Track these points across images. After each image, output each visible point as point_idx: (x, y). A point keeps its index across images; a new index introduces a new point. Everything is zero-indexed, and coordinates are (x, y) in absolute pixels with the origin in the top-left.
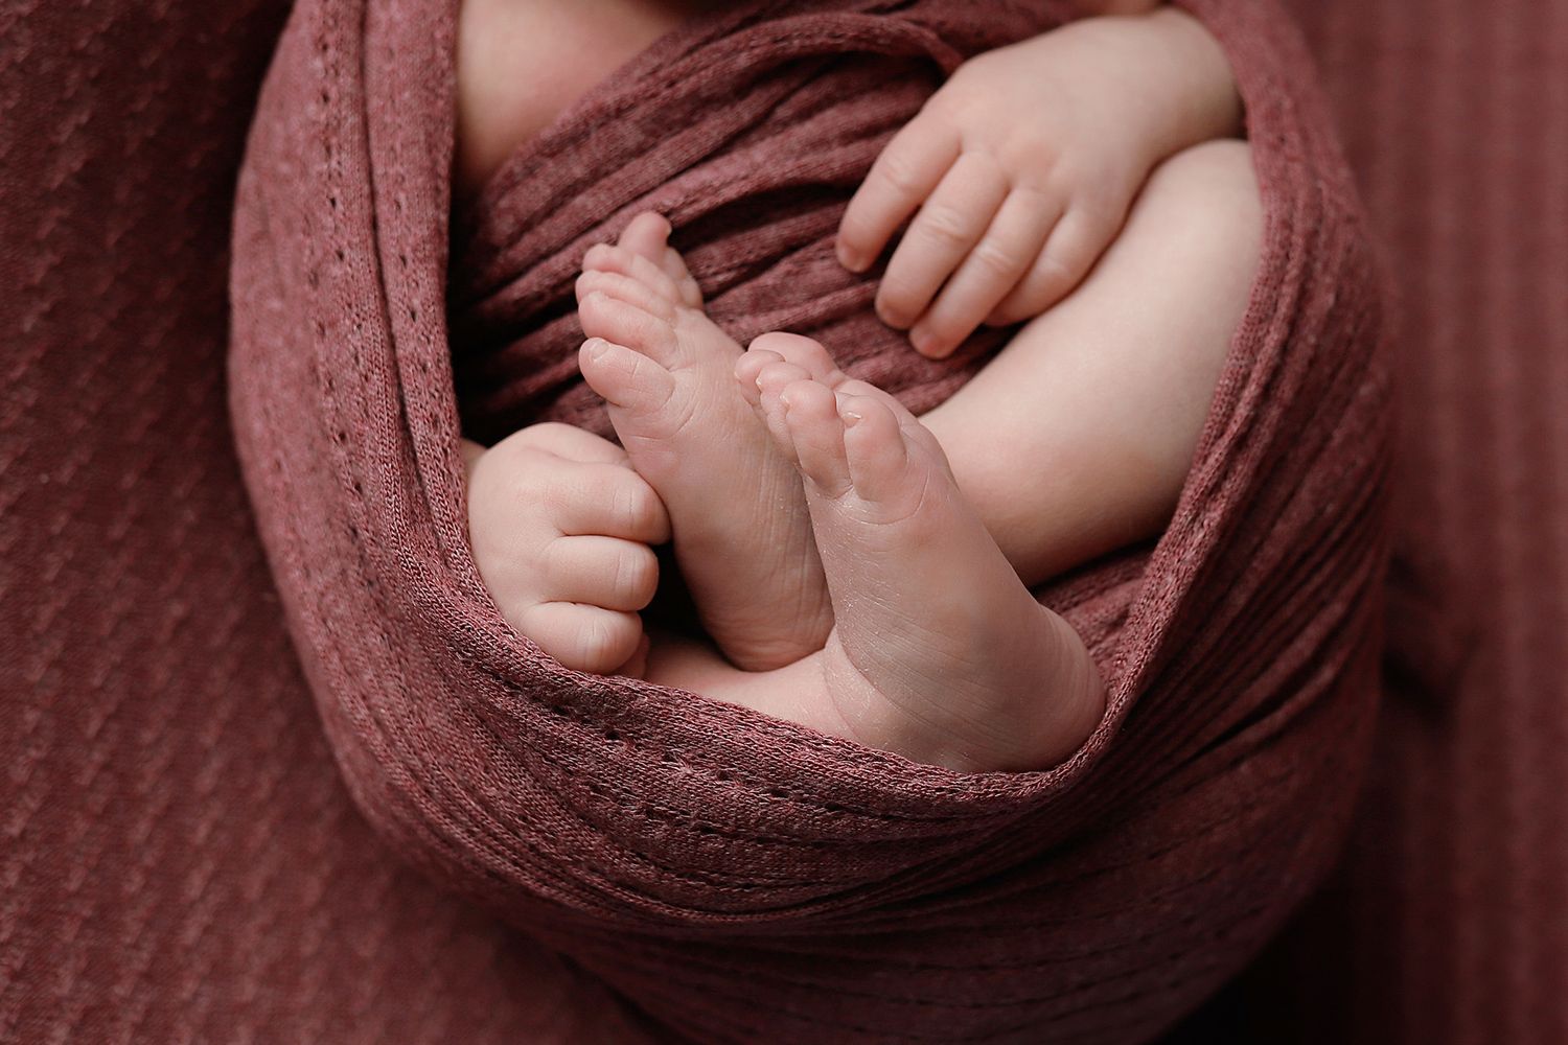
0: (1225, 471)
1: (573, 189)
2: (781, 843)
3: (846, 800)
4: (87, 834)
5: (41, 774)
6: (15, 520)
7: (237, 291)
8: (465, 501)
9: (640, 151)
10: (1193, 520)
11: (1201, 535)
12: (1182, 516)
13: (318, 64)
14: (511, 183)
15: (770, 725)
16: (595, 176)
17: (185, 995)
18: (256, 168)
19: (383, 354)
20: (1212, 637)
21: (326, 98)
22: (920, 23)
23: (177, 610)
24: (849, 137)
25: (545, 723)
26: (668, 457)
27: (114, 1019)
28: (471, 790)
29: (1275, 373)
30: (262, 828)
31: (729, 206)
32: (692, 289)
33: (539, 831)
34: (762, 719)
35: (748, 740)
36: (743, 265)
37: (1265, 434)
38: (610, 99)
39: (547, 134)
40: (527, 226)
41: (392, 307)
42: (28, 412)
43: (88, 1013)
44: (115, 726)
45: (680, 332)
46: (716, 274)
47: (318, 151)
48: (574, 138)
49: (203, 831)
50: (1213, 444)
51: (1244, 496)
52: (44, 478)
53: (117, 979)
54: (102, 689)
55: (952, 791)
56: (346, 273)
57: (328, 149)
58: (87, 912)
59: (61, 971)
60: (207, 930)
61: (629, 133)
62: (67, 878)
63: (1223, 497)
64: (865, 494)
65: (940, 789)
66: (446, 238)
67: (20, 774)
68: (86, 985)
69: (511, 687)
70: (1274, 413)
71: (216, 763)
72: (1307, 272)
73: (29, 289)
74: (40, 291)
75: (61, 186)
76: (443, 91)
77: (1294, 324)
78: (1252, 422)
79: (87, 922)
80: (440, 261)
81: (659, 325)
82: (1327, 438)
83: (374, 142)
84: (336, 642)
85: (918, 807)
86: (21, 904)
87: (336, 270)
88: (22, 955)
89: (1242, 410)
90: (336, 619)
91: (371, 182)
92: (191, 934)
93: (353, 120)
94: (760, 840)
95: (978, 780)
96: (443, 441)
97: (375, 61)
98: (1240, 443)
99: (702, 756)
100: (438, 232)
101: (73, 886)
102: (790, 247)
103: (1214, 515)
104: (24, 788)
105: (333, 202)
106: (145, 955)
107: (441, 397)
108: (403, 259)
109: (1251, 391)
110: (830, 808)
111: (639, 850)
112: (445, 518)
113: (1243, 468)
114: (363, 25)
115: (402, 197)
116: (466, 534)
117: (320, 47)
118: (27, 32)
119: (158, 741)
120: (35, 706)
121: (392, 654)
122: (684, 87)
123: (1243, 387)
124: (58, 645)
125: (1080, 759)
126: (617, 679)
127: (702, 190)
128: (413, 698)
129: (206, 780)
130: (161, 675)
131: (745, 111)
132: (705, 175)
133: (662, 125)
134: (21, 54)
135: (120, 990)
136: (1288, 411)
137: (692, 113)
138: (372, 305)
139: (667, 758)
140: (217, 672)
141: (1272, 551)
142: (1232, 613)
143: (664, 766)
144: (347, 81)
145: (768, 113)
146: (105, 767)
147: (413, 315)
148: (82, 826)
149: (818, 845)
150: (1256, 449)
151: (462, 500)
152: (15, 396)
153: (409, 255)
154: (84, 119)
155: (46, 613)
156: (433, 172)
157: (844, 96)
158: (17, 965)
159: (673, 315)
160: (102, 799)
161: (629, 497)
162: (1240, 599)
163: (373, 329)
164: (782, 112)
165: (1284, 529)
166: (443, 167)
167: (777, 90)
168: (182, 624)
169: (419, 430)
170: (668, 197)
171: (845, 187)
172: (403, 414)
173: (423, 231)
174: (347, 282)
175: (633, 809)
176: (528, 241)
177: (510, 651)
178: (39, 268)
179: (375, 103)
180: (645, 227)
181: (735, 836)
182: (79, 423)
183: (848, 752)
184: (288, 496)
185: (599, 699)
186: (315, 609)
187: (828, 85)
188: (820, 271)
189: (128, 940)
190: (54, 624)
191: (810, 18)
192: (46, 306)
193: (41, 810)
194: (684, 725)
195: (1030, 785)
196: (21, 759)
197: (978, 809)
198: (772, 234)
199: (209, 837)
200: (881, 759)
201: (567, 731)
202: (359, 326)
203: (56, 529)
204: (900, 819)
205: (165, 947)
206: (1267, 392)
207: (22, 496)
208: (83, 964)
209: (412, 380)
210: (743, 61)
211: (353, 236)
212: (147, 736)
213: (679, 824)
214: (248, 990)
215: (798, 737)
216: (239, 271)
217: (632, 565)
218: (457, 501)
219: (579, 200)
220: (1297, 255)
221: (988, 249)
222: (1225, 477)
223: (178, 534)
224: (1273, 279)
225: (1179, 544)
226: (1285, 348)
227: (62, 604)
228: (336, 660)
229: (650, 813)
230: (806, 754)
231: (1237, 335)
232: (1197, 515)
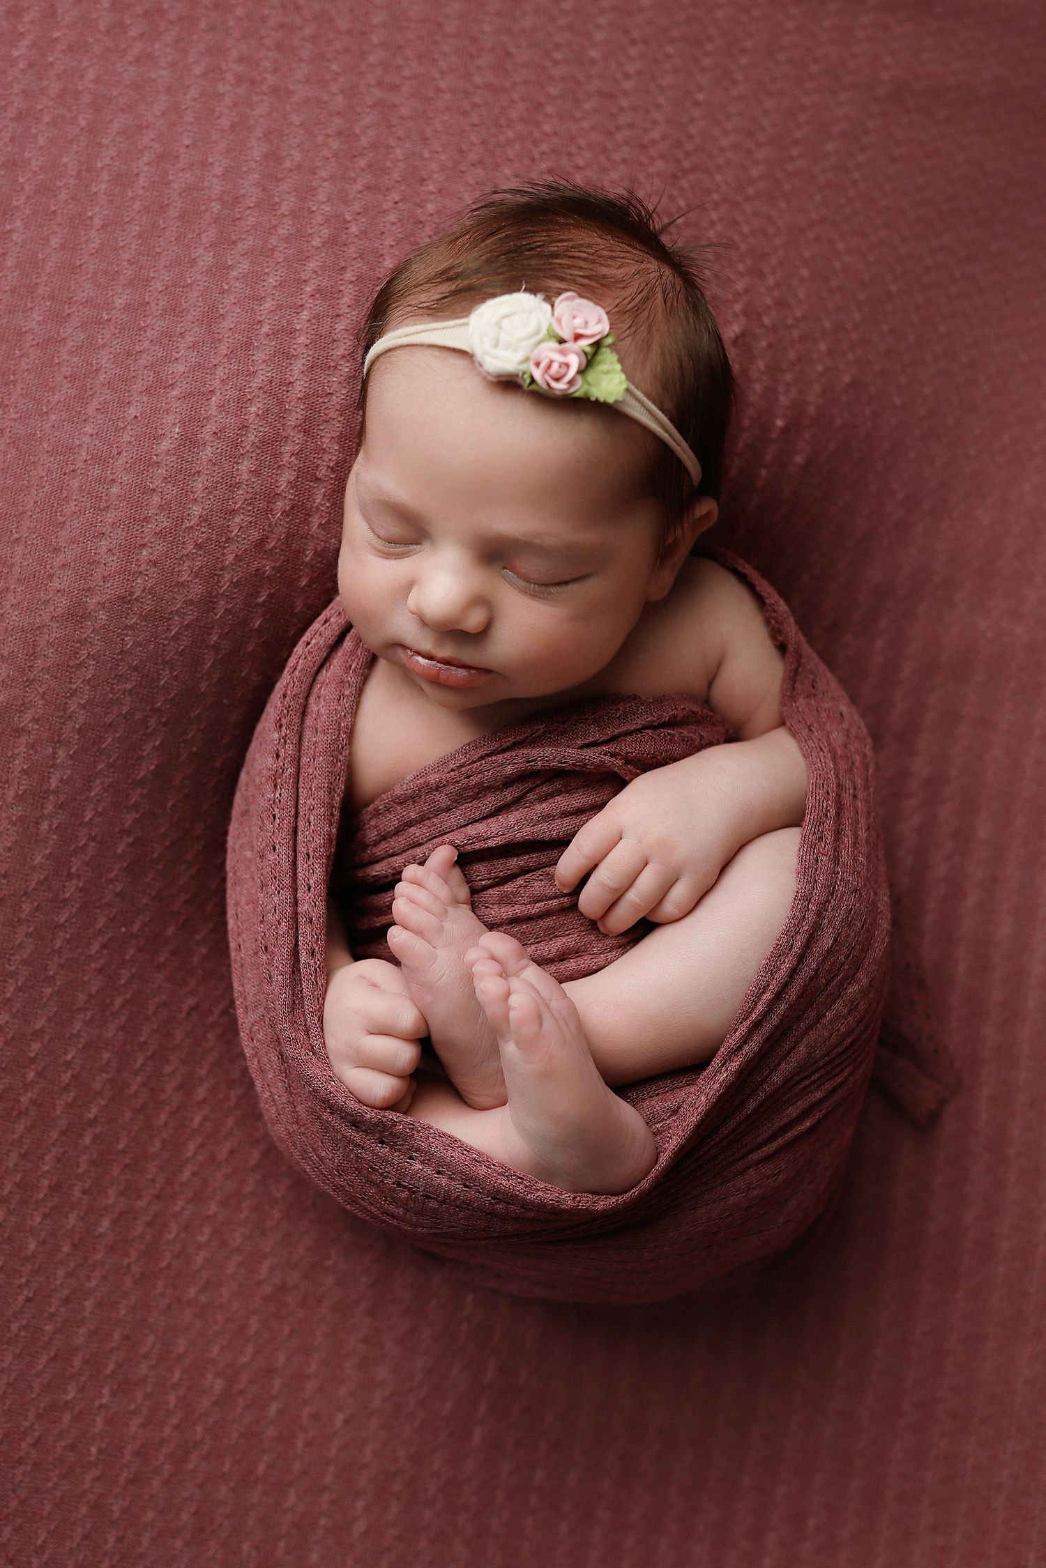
0: (745, 1040)
1: (410, 824)
2: (468, 1209)
3: (499, 1196)
4: (131, 1119)
5: (108, 1087)
6: (105, 951)
7: (230, 840)
8: (324, 999)
9: (448, 809)
10: (722, 1066)
11: (725, 1075)
12: (717, 1061)
13: (276, 735)
14: (377, 814)
15: (466, 1150)
16: (422, 819)
17: (177, 1208)
18: (248, 773)
19: (289, 910)
20: (732, 1124)
21: (278, 756)
22: (614, 755)
23: (191, 1001)
24: (565, 814)
25: (349, 1132)
26: (428, 998)
27: (135, 1218)
28: (315, 1150)
29: (785, 986)
30: (230, 1121)
31: (490, 849)
32: (463, 892)
33: (345, 1180)
34: (462, 1145)
35: (452, 1157)
36: (496, 878)
37: (774, 1019)
38: (433, 778)
39: (398, 792)
40: (384, 838)
41: (299, 882)
42: (118, 895)
43: (121, 1214)
44: (150, 1063)
45: (447, 925)
46: (481, 880)
47: (269, 787)
48: (413, 798)
49: (197, 1120)
50: (741, 1023)
51: (756, 1054)
52: (123, 930)
53: (140, 1197)
54: (145, 1043)
55: (558, 1202)
56: (276, 859)
57: (275, 786)
58: (127, 1161)
59: (109, 1191)
60: (194, 1174)
61: (442, 799)
62: (117, 1143)
63: (742, 1054)
64: (518, 1044)
65: (552, 1200)
66: (334, 843)
67: (97, 1086)
68: (122, 1199)
69: (331, 1109)
70: (783, 1007)
71: (206, 1085)
72: (816, 927)
73: (122, 831)
74: (128, 832)
75: (143, 777)
76: (341, 758)
77: (801, 958)
78: (765, 1014)
79: (126, 1166)
80: (328, 857)
81: (433, 920)
82: (820, 1017)
83: (301, 784)
84: (256, 1053)
85: (540, 1206)
86: (91, 1154)
87: (270, 856)
88: (89, 1181)
89: (761, 1007)
90: (258, 1041)
91: (297, 807)
92: (186, 1175)
93: (291, 770)
94: (457, 1207)
95: (574, 1198)
96: (316, 964)
97: (308, 735)
98: (757, 1024)
99: (429, 1160)
100: (330, 840)
101: (121, 1146)
102: (524, 871)
103: (735, 1065)
104: (99, 1093)
105: (274, 816)
106: (158, 1186)
107: (318, 938)
108: (308, 855)
109: (767, 996)
110: (494, 1198)
111: (395, 1201)
112: (311, 1009)
113: (757, 1038)
114: (304, 714)
115: (312, 818)
116: (321, 1020)
117: (278, 725)
118: (128, 698)
119: (174, 1072)
120: (108, 1050)
121: (283, 1068)
122: (474, 780)
123: (764, 992)
124: (123, 1019)
125: (635, 1192)
126: (387, 1113)
127: (479, 838)
128: (291, 1093)
129: (201, 1093)
130: (179, 1034)
131: (509, 795)
132: (480, 828)
133: (460, 798)
134: (125, 709)
135: (141, 1204)
136: (791, 1007)
137: (479, 793)
138: (287, 881)
139: (411, 1158)
140: (211, 1036)
141: (777, 1079)
142: (746, 1112)
143: (408, 1162)
144: (290, 748)
145: (523, 796)
146: (144, 1084)
147: (309, 889)
148: (128, 1115)
149: (489, 1214)
150: (767, 1028)
151: (321, 1001)
152: (111, 886)
153: (311, 854)
154: (157, 743)
155: (119, 1001)
156: (331, 806)
157: (568, 791)
158: (87, 1186)
159: (446, 912)
160: (141, 1101)
161: (407, 1018)
162: (752, 1105)
163: (286, 895)
164: (530, 797)
165: (785, 1068)
166: (337, 801)
167: (529, 785)
168: (193, 1008)
169: (304, 957)
170: (458, 837)
171: (563, 843)
172: (296, 945)
173: (319, 840)
174: (275, 865)
175: (390, 1181)
176: (383, 845)
177: (330, 1093)
178: (129, 819)
179: (304, 760)
180: (442, 854)
181: (443, 1202)
182: (145, 900)
183: (505, 1171)
184: (242, 966)
185: (376, 1125)
186: (248, 1032)
187: (558, 785)
188: (539, 887)
189: (149, 1177)
190: (122, 1007)
191: (549, 750)
192: (131, 840)
193: (106, 1106)
194: (420, 1143)
195: (603, 1204)
196: (98, 1078)
197: (573, 1213)
198: (514, 863)
199: (200, 1125)
200: (522, 1178)
201: (358, 1137)
202: (279, 892)
203: (128, 957)
204: (531, 1210)
205: (169, 1182)
206: (778, 996)
207: (110, 939)
208: (122, 1187)
209: (304, 927)
210: (509, 770)
211: (281, 838)
212: (168, 1069)
213: (414, 1192)
214: (213, 1207)
215: (481, 1159)
216: (233, 828)
217: (405, 1054)
218: (318, 999)
219: (412, 830)
220: (811, 917)
221: (632, 896)
222: (745, 1042)
223: (196, 959)
224: (790, 931)
225: (710, 1079)
226: (793, 972)
227: (128, 996)
228: (256, 1063)
229: (399, 1185)
230: (483, 1170)
231: (764, 962)
232: (725, 1063)
